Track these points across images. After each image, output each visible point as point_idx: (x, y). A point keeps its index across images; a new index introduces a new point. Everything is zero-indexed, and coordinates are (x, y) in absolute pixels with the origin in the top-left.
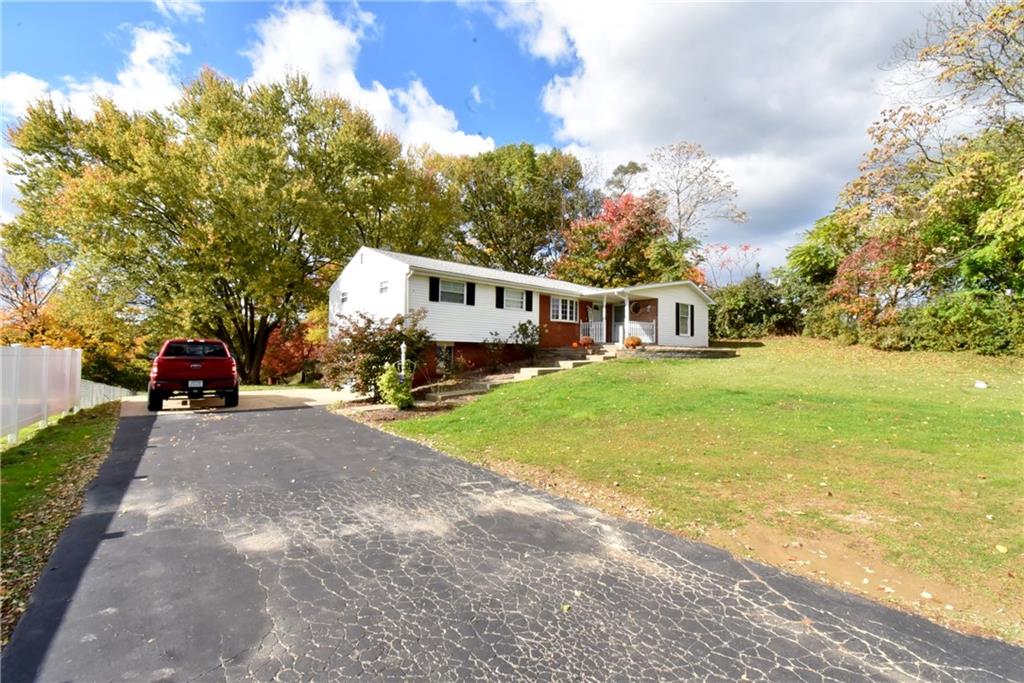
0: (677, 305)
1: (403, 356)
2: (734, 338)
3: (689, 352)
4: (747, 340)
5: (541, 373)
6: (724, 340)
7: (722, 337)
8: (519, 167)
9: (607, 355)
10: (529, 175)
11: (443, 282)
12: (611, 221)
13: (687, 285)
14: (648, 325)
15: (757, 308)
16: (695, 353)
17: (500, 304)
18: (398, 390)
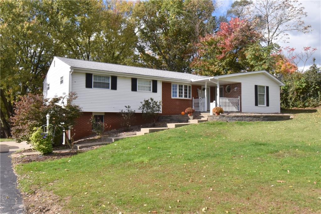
0: (256, 86)
1: (48, 121)
2: (300, 107)
3: (255, 117)
4: (309, 108)
5: (151, 131)
6: (294, 108)
7: (293, 106)
8: (172, 5)
9: (202, 119)
10: (177, 10)
11: (95, 76)
12: (225, 35)
13: (263, 74)
14: (235, 100)
15: (314, 87)
16: (259, 117)
17: (134, 88)
18: (41, 143)
